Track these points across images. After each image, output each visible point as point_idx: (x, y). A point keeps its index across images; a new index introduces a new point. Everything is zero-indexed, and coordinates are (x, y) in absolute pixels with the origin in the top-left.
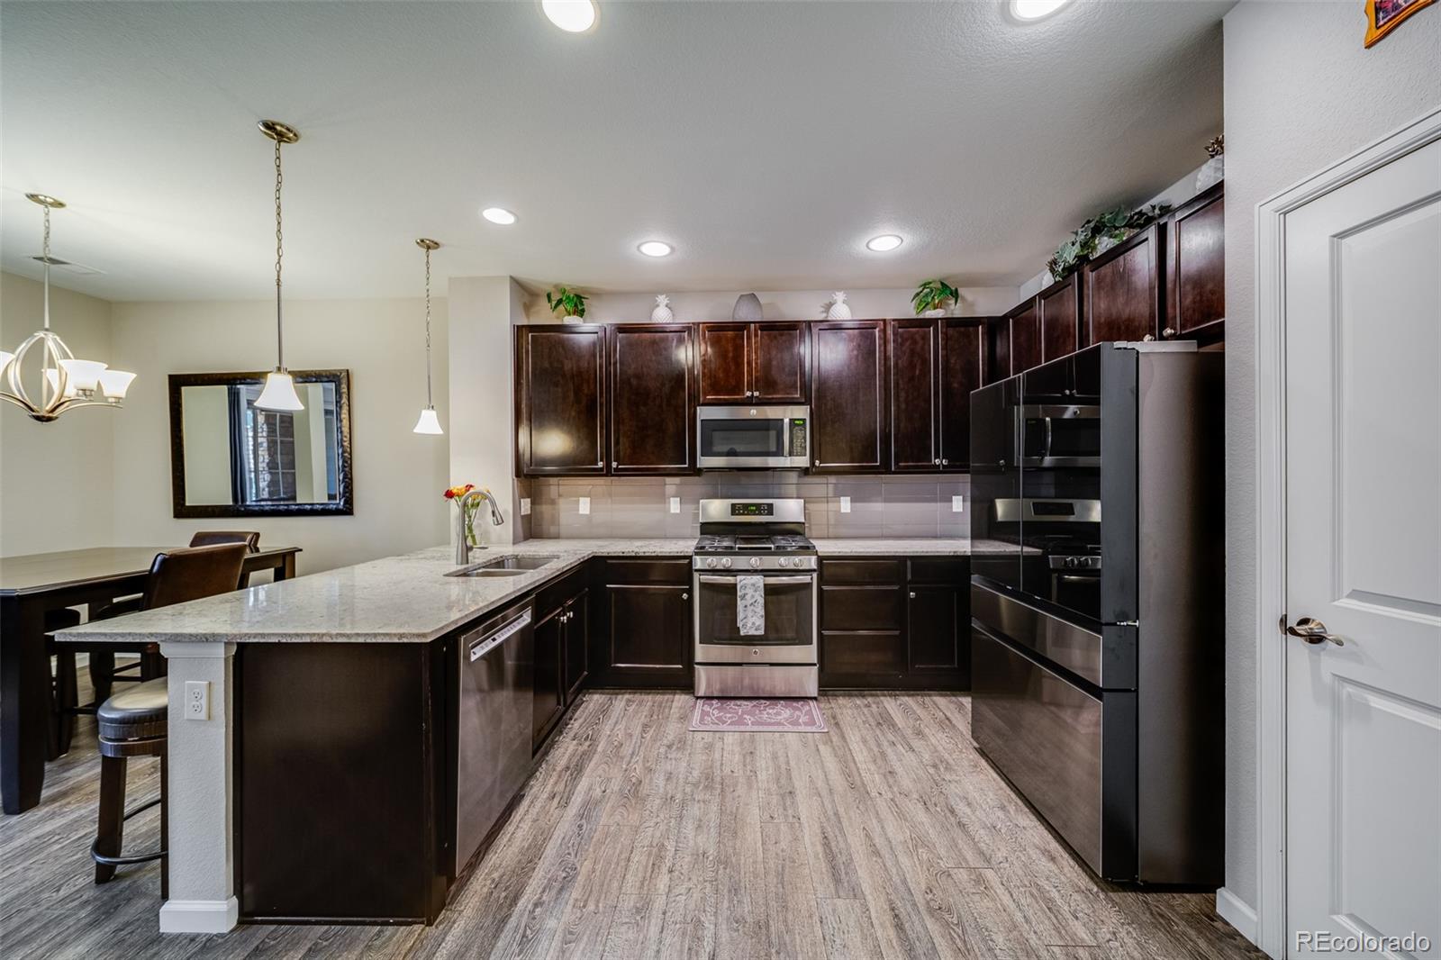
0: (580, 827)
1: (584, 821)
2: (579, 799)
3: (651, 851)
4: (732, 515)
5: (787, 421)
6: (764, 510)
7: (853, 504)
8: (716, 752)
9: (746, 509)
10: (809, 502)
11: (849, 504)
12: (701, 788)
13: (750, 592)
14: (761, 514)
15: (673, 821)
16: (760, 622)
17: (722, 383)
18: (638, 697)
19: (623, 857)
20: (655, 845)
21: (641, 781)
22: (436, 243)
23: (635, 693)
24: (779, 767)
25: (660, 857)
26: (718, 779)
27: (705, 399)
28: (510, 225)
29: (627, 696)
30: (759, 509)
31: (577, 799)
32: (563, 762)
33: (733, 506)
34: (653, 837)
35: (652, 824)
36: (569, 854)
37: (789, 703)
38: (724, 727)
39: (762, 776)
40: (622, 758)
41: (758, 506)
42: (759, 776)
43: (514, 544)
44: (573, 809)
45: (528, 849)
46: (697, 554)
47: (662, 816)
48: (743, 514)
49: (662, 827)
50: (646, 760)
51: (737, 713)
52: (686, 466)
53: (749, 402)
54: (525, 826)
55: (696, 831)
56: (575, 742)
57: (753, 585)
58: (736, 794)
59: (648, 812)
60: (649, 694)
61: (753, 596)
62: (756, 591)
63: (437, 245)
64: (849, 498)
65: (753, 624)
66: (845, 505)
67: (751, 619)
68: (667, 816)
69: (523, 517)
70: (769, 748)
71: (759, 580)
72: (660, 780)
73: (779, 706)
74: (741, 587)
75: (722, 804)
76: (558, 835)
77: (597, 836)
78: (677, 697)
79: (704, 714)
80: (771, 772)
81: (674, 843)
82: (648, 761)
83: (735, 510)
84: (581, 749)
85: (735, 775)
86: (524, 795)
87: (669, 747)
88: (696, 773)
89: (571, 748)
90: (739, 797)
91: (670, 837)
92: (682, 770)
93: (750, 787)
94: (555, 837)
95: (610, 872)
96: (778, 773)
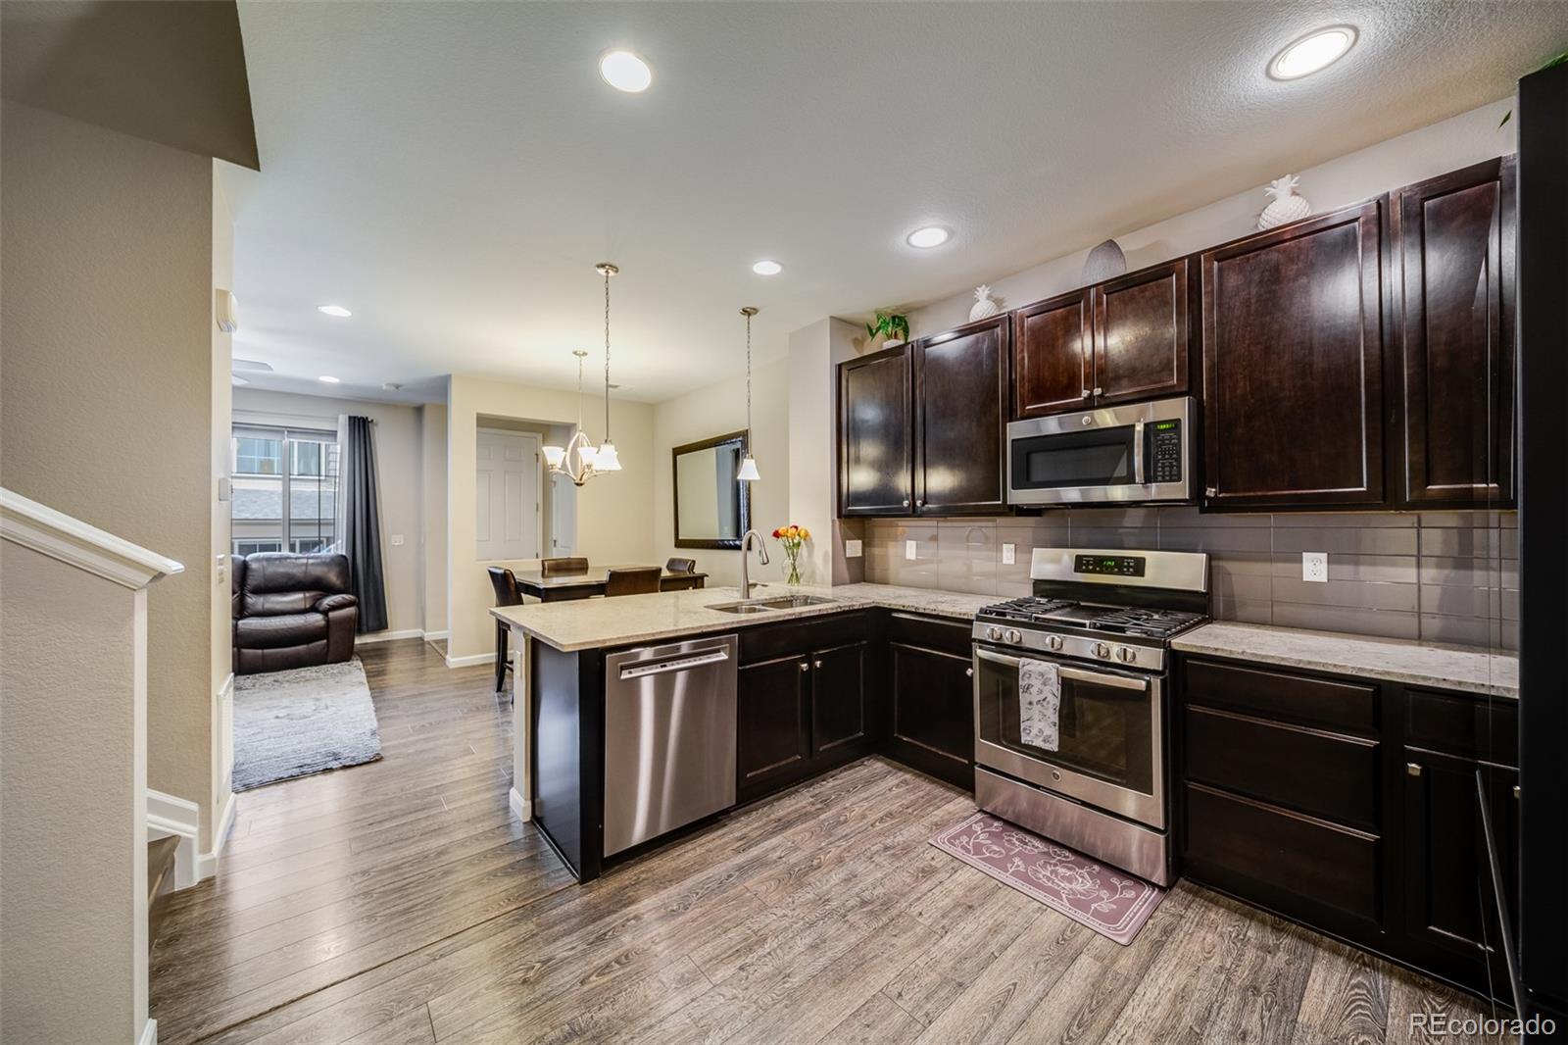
0: (730, 876)
1: (737, 873)
2: (756, 852)
3: (751, 937)
4: (1076, 571)
5: (1139, 428)
6: (1129, 567)
7: (1334, 567)
8: (929, 882)
9: (1099, 565)
10: (1219, 558)
11: (1324, 566)
12: (865, 909)
13: (1037, 683)
14: (1123, 574)
15: (802, 922)
16: (1053, 732)
17: (1049, 383)
18: (919, 781)
19: (725, 925)
20: (760, 933)
21: (819, 867)
22: (754, 309)
23: (920, 776)
24: (985, 946)
25: (750, 949)
26: (894, 912)
27: (1023, 409)
28: (778, 274)
29: (908, 776)
30: (1120, 566)
31: (754, 852)
32: (781, 813)
33: (1079, 558)
34: (767, 926)
35: (780, 914)
36: (697, 894)
37: (1107, 873)
38: (972, 859)
39: (949, 942)
40: (831, 836)
41: (1119, 560)
42: (946, 939)
43: (834, 585)
44: (741, 859)
45: (681, 870)
46: (979, 619)
47: (798, 911)
48: (1093, 571)
49: (785, 923)
50: (848, 850)
51: (1008, 850)
52: (1000, 502)
53: (1090, 405)
54: (699, 851)
55: (808, 949)
56: (811, 800)
57: (1042, 675)
58: (894, 941)
59: (790, 900)
60: (934, 783)
61: (1040, 692)
62: (1044, 684)
63: (755, 311)
64: (1324, 556)
65: (1041, 731)
66: (1315, 568)
67: (1040, 725)
68: (802, 915)
69: (849, 560)
70: (1001, 916)
71: (1050, 668)
72: (836, 877)
73: (1087, 869)
74: (1024, 675)
75: (866, 941)
76: (710, 872)
77: (731, 892)
78: (962, 799)
79: (969, 832)
80: (964, 944)
81: (776, 946)
82: (849, 852)
83: (1081, 564)
84: (809, 808)
85: (920, 920)
86: (726, 825)
87: (886, 848)
88: (880, 890)
89: (804, 803)
90: (892, 946)
91: (780, 937)
92: (870, 879)
93: (918, 945)
94: (705, 873)
95: (702, 931)
96: (974, 951)
